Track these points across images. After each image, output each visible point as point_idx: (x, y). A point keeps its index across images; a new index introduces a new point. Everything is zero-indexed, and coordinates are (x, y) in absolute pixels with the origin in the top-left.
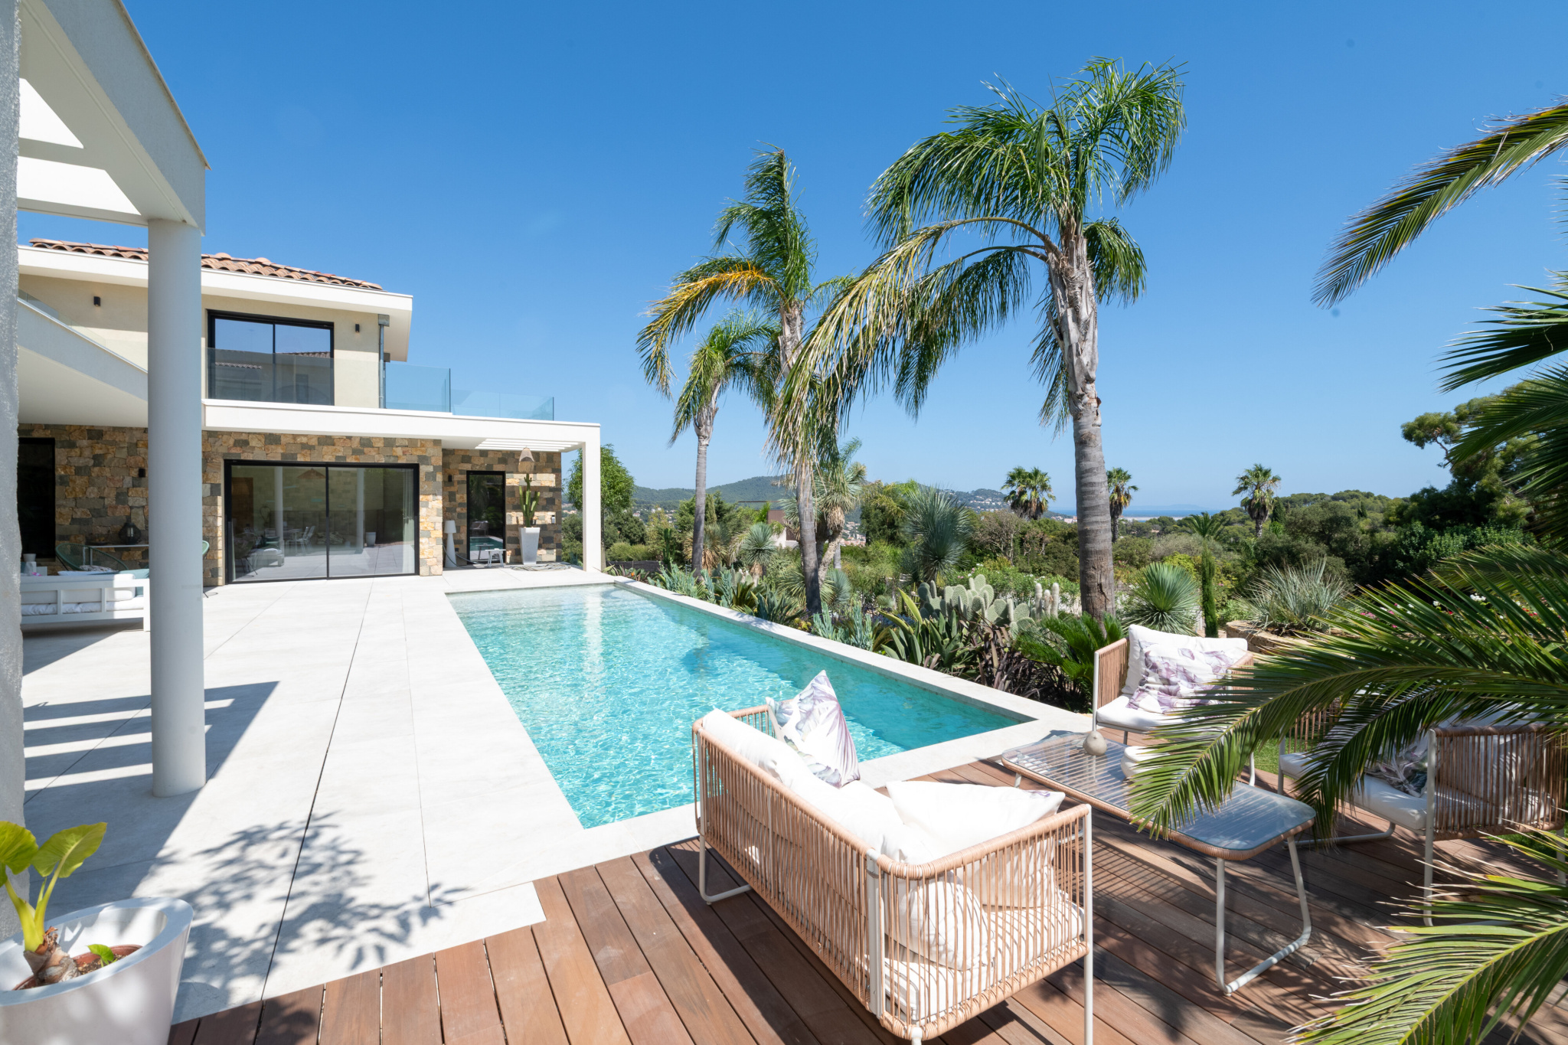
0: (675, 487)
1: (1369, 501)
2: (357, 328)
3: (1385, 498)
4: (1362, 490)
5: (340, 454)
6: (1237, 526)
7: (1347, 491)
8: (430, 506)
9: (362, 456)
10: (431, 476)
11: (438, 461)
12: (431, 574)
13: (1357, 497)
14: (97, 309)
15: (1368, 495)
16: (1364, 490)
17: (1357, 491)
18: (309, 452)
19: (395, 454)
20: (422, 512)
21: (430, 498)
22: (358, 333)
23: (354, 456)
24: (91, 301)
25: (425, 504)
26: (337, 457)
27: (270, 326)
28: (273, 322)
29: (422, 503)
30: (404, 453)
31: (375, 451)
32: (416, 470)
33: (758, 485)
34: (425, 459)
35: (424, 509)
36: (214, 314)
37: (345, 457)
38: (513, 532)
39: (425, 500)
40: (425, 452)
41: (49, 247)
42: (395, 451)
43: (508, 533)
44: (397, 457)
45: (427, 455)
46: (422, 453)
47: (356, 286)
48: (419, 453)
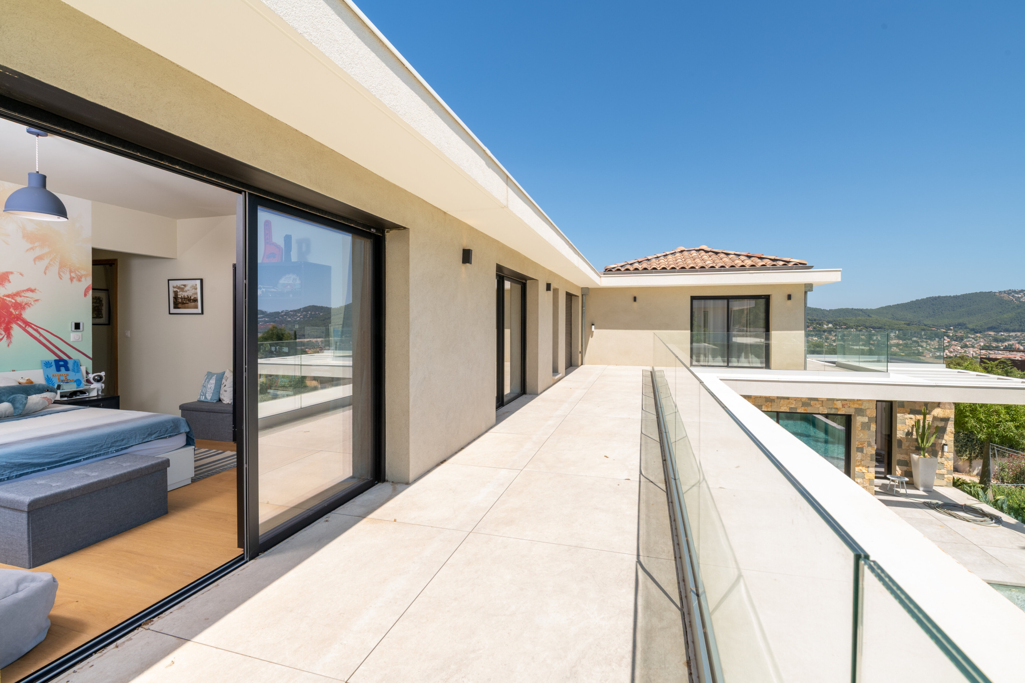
0: (840, 308)
2: (789, 297)
5: (793, 406)
8: (865, 452)
10: (866, 426)
11: (872, 413)
14: (635, 303)
18: (770, 404)
19: (835, 407)
20: (856, 456)
21: (866, 445)
22: (789, 301)
23: (803, 408)
24: (632, 299)
25: (861, 450)
26: (791, 408)
27: (725, 301)
28: (728, 298)
29: (858, 448)
30: (843, 406)
31: (819, 404)
32: (848, 420)
33: (935, 305)
34: (860, 412)
35: (859, 454)
36: (693, 298)
37: (796, 408)
38: (903, 456)
39: (860, 446)
40: (862, 405)
41: (613, 270)
42: (835, 404)
43: (897, 456)
44: (837, 409)
45: (863, 407)
46: (860, 407)
47: (790, 265)
48: (856, 406)
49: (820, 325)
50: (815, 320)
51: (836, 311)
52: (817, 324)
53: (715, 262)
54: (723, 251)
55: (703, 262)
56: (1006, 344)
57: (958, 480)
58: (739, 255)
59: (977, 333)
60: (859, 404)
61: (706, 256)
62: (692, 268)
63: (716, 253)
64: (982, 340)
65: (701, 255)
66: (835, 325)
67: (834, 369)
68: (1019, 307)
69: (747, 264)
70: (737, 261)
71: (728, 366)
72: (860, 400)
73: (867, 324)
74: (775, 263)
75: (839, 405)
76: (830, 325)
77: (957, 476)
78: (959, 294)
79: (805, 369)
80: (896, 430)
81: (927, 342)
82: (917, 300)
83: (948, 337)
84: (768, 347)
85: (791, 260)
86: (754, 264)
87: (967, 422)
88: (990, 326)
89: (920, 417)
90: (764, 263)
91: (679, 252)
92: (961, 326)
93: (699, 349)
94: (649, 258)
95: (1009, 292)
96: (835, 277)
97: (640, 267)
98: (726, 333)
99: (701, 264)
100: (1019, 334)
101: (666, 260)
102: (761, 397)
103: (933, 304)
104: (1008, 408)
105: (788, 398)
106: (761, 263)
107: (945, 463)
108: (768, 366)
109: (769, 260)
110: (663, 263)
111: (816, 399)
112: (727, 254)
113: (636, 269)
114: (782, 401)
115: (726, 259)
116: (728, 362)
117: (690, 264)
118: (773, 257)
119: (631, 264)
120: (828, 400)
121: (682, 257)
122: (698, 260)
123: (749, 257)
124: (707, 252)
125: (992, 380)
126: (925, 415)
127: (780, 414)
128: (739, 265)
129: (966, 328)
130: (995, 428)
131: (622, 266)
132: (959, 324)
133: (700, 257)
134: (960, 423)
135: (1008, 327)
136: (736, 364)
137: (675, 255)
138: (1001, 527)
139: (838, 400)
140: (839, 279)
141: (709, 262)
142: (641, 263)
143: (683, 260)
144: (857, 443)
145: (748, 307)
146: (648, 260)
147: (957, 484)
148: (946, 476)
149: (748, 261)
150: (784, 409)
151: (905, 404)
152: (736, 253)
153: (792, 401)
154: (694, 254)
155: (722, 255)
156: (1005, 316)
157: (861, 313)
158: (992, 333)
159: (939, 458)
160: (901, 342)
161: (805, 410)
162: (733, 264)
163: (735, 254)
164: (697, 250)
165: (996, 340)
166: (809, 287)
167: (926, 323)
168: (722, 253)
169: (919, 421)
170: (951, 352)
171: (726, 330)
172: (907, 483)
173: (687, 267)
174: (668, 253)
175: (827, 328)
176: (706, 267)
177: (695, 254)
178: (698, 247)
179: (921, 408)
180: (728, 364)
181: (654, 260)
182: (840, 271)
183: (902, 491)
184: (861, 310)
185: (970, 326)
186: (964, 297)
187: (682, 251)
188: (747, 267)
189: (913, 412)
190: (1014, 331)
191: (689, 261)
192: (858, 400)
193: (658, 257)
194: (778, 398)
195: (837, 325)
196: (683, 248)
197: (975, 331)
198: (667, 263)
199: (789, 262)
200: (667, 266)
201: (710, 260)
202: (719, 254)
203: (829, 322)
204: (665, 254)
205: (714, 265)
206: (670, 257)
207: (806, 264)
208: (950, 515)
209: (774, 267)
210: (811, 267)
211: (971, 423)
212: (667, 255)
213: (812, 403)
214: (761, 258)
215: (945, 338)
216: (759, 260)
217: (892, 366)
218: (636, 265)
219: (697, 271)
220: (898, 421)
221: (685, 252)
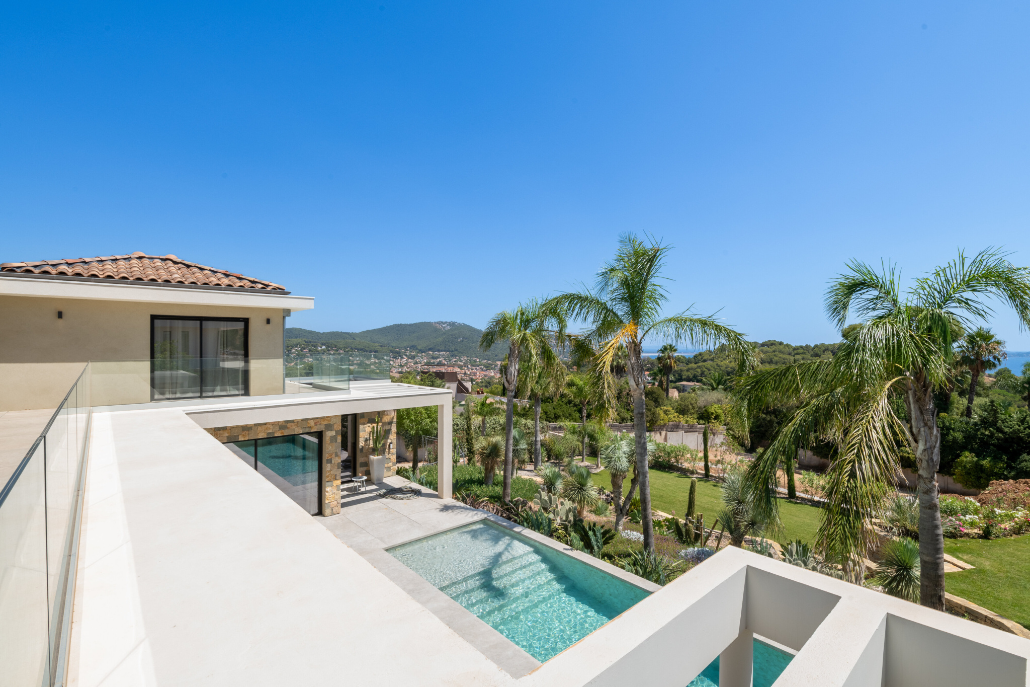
0: (335, 330)
1: (781, 347)
2: (268, 321)
3: (790, 345)
4: (777, 340)
5: (270, 431)
6: (710, 362)
7: (769, 341)
8: (333, 462)
9: (286, 431)
10: (333, 439)
11: (338, 426)
12: (333, 514)
13: (775, 344)
14: (60, 321)
15: (781, 343)
16: (778, 340)
17: (775, 341)
18: (247, 433)
19: (309, 425)
20: (327, 467)
21: (334, 456)
22: (268, 325)
23: (280, 431)
24: (56, 315)
25: (329, 461)
26: (268, 434)
27: (198, 322)
28: (201, 319)
29: (327, 460)
30: (316, 424)
31: (295, 425)
32: (320, 435)
33: (398, 330)
34: (329, 427)
35: (329, 465)
36: (154, 318)
37: (273, 433)
38: (364, 459)
39: (330, 458)
40: (330, 421)
41: (18, 270)
42: (309, 423)
43: (360, 459)
44: (310, 427)
45: (331, 423)
46: (327, 422)
47: (269, 289)
48: (326, 422)
49: (315, 347)
50: (310, 342)
51: (328, 333)
52: (312, 346)
53: (185, 276)
54: (197, 265)
55: (169, 274)
56: (438, 360)
57: (401, 468)
58: (215, 272)
59: (422, 352)
60: (328, 421)
61: (173, 268)
62: (153, 280)
63: (188, 266)
64: (425, 358)
65: (168, 265)
66: (327, 347)
67: (310, 391)
68: (445, 333)
69: (224, 283)
70: (212, 279)
71: (201, 397)
72: (329, 417)
73: (353, 346)
74: (253, 285)
75: (312, 423)
76: (324, 347)
77: (400, 465)
78: (412, 323)
79: (284, 392)
80: (359, 437)
81: (393, 361)
82: (387, 326)
83: (406, 356)
84: (246, 373)
85: (270, 284)
86: (231, 284)
87: (405, 423)
88: (430, 347)
89: (375, 425)
90: (242, 284)
91: (137, 258)
92: (413, 347)
93: (163, 378)
94: (87, 260)
95: (440, 323)
96: (309, 305)
97: (70, 271)
98: (199, 359)
99: (165, 277)
100: (445, 353)
101: (115, 266)
102: (237, 427)
103: (397, 330)
104: (426, 408)
105: (265, 424)
106: (239, 283)
107: (391, 457)
108: (247, 392)
109: (248, 281)
110: (110, 268)
111: (292, 421)
112: (202, 269)
113: (62, 273)
114: (260, 427)
115: (199, 275)
116: (201, 392)
117: (150, 275)
118: (252, 279)
119: (54, 265)
120: (303, 420)
121: (141, 265)
122: (162, 272)
123: (227, 275)
124: (175, 263)
125: (416, 389)
126: (378, 423)
127: (258, 441)
128: (214, 283)
129: (417, 349)
130: (420, 425)
131: (35, 267)
132: (413, 346)
133: (165, 267)
134: (400, 424)
135: (439, 348)
136: (210, 394)
137: (130, 261)
138: (420, 498)
139: (311, 419)
140: (313, 307)
141: (177, 275)
142: (73, 266)
143: (142, 269)
144: (327, 455)
145: (225, 329)
146: (85, 263)
147: (399, 472)
148: (392, 468)
149: (224, 280)
150: (262, 435)
151: (365, 415)
152: (212, 269)
153: (269, 426)
154: (158, 263)
155: (195, 270)
156: (438, 340)
157: (348, 336)
158: (431, 353)
159: (386, 454)
160: (377, 361)
161: (282, 433)
162: (207, 281)
163: (210, 270)
164: (162, 259)
165: (433, 358)
166: (287, 312)
167: (393, 345)
168: (195, 266)
169: (373, 427)
170: (408, 368)
171: (199, 355)
172: (366, 481)
173: (145, 279)
174: (118, 257)
175: (321, 350)
176: (172, 281)
177: (160, 264)
178: (165, 255)
179: (374, 417)
180: (201, 394)
181: (95, 264)
182: (313, 299)
183: (363, 489)
184: (348, 334)
185: (419, 347)
186: (416, 325)
187: (140, 258)
188: (224, 286)
189: (371, 421)
190: (442, 351)
191: (150, 272)
192: (327, 417)
193: (102, 261)
194: (255, 425)
195: (329, 347)
196: (142, 254)
197: (422, 351)
198: (115, 270)
199: (268, 286)
200: (116, 274)
201: (178, 274)
202: (191, 268)
203: (323, 344)
204: (114, 258)
205: (183, 280)
206: (121, 263)
207: (284, 290)
208: (392, 498)
209: (252, 290)
210: (288, 293)
211: (407, 422)
212: (116, 260)
213: (289, 425)
214: (240, 279)
215: (404, 356)
216: (237, 281)
217: (353, 384)
218: (64, 268)
219: (159, 285)
220: (360, 430)
221: (144, 259)
